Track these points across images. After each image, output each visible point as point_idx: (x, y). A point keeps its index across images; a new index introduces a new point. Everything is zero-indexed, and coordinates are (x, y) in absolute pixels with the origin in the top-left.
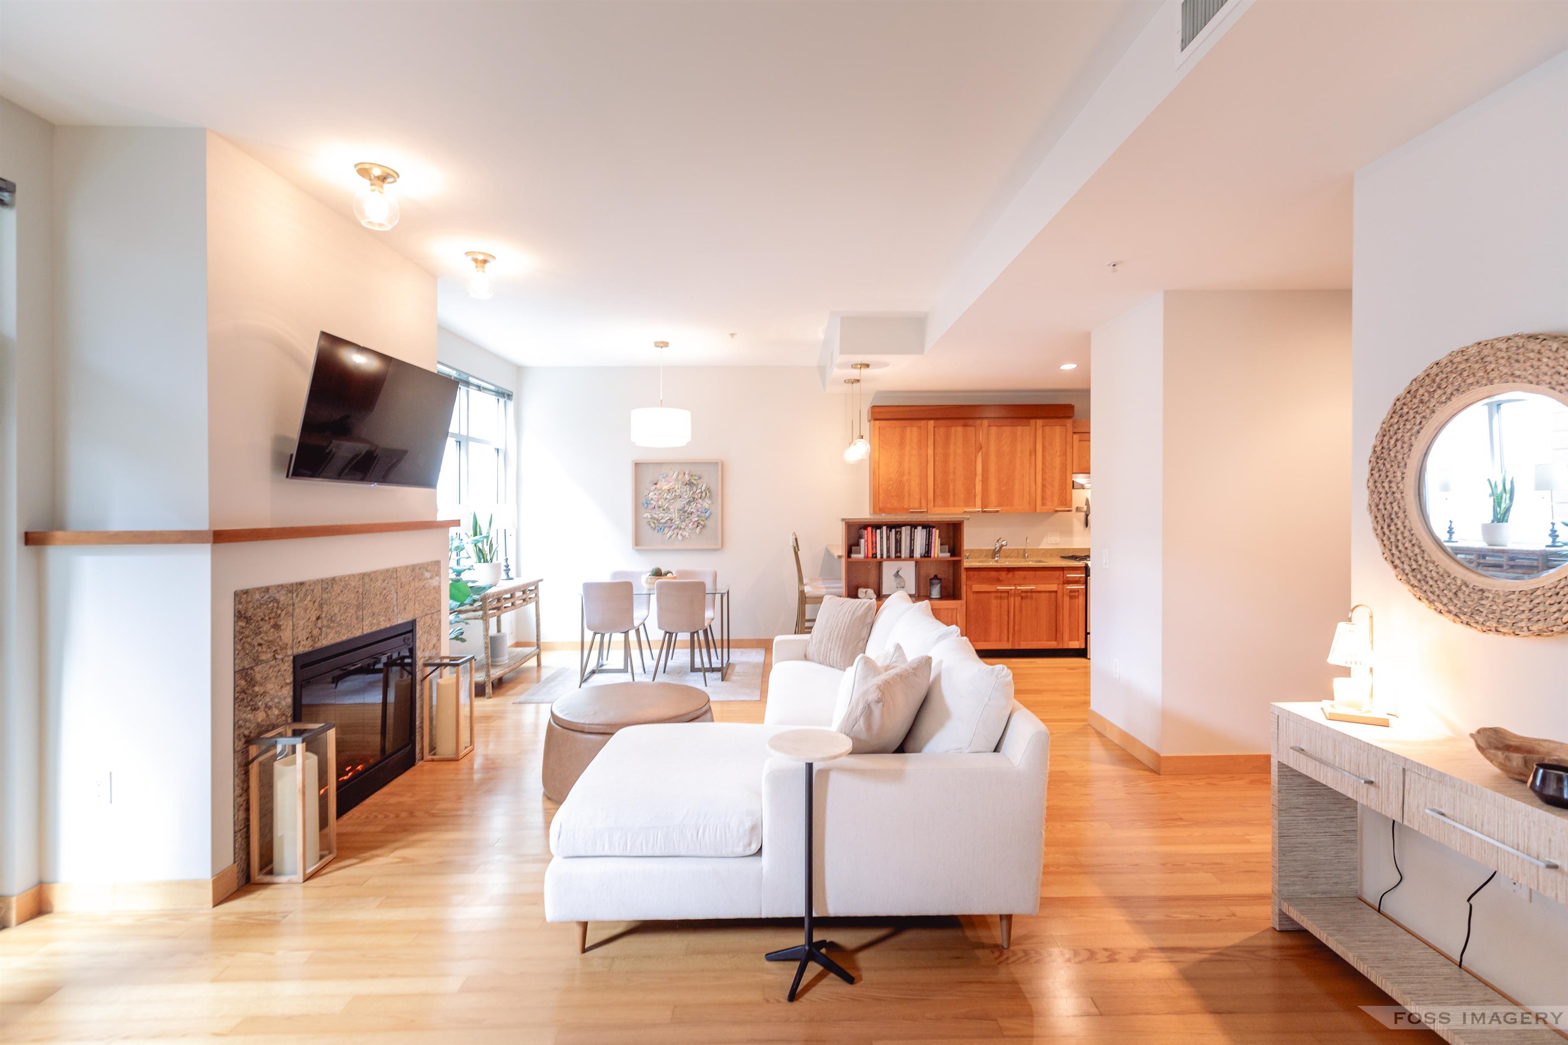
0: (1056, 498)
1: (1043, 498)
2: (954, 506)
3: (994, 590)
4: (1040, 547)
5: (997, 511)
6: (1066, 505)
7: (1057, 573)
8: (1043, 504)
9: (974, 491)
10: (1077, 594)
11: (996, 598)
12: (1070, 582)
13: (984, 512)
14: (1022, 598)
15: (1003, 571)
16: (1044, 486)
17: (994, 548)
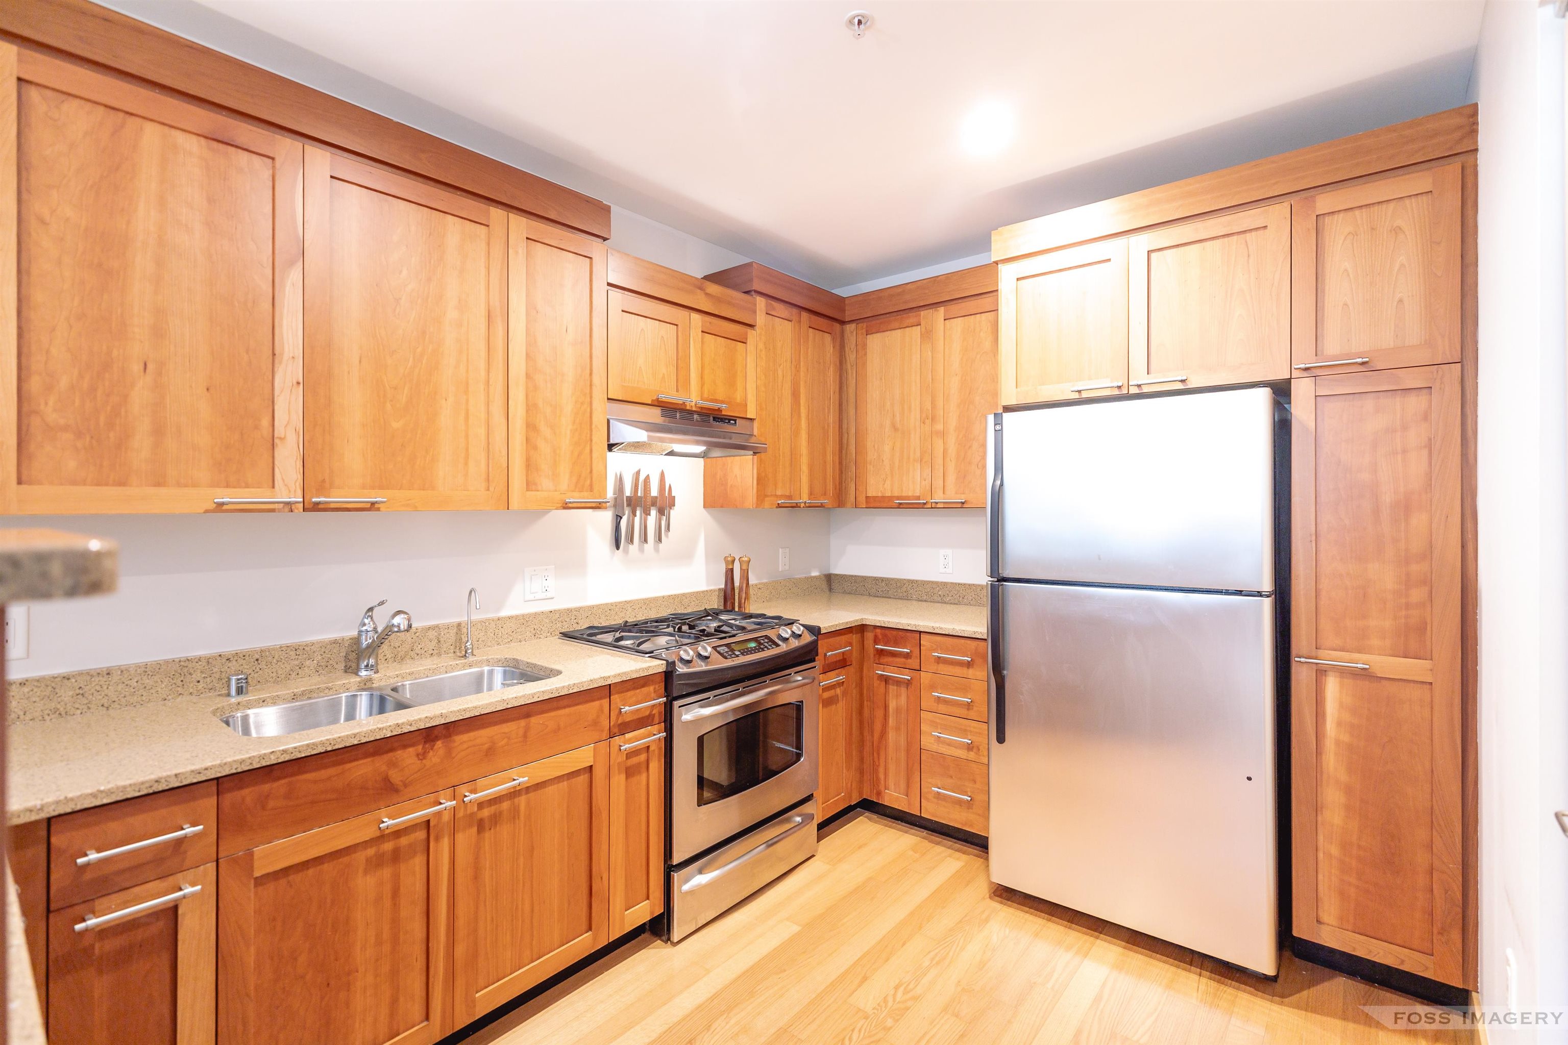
0: (564, 468)
1: (530, 465)
2: (159, 482)
3: (369, 833)
4: (504, 613)
5: (373, 507)
6: (591, 488)
7: (591, 709)
8: (530, 485)
9: (265, 422)
10: (643, 757)
11: (376, 863)
12: (625, 727)
13: (316, 507)
14: (481, 826)
15: (405, 747)
16: (531, 427)
17: (355, 633)
